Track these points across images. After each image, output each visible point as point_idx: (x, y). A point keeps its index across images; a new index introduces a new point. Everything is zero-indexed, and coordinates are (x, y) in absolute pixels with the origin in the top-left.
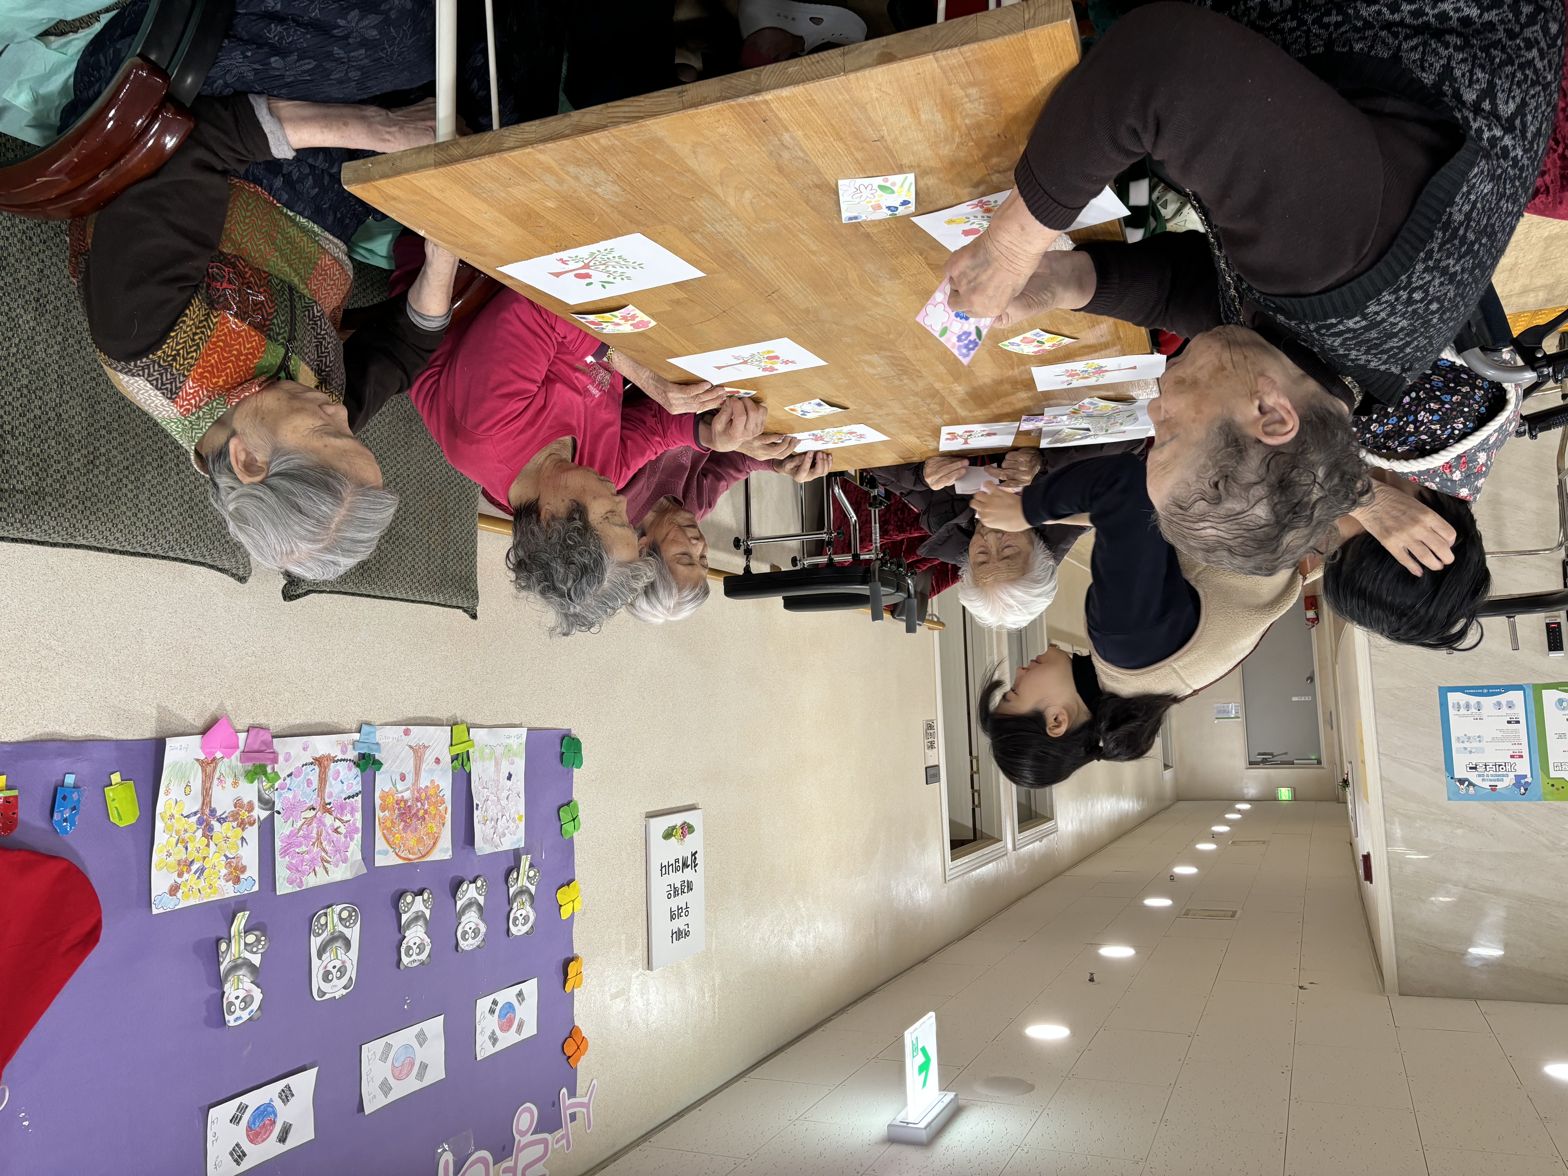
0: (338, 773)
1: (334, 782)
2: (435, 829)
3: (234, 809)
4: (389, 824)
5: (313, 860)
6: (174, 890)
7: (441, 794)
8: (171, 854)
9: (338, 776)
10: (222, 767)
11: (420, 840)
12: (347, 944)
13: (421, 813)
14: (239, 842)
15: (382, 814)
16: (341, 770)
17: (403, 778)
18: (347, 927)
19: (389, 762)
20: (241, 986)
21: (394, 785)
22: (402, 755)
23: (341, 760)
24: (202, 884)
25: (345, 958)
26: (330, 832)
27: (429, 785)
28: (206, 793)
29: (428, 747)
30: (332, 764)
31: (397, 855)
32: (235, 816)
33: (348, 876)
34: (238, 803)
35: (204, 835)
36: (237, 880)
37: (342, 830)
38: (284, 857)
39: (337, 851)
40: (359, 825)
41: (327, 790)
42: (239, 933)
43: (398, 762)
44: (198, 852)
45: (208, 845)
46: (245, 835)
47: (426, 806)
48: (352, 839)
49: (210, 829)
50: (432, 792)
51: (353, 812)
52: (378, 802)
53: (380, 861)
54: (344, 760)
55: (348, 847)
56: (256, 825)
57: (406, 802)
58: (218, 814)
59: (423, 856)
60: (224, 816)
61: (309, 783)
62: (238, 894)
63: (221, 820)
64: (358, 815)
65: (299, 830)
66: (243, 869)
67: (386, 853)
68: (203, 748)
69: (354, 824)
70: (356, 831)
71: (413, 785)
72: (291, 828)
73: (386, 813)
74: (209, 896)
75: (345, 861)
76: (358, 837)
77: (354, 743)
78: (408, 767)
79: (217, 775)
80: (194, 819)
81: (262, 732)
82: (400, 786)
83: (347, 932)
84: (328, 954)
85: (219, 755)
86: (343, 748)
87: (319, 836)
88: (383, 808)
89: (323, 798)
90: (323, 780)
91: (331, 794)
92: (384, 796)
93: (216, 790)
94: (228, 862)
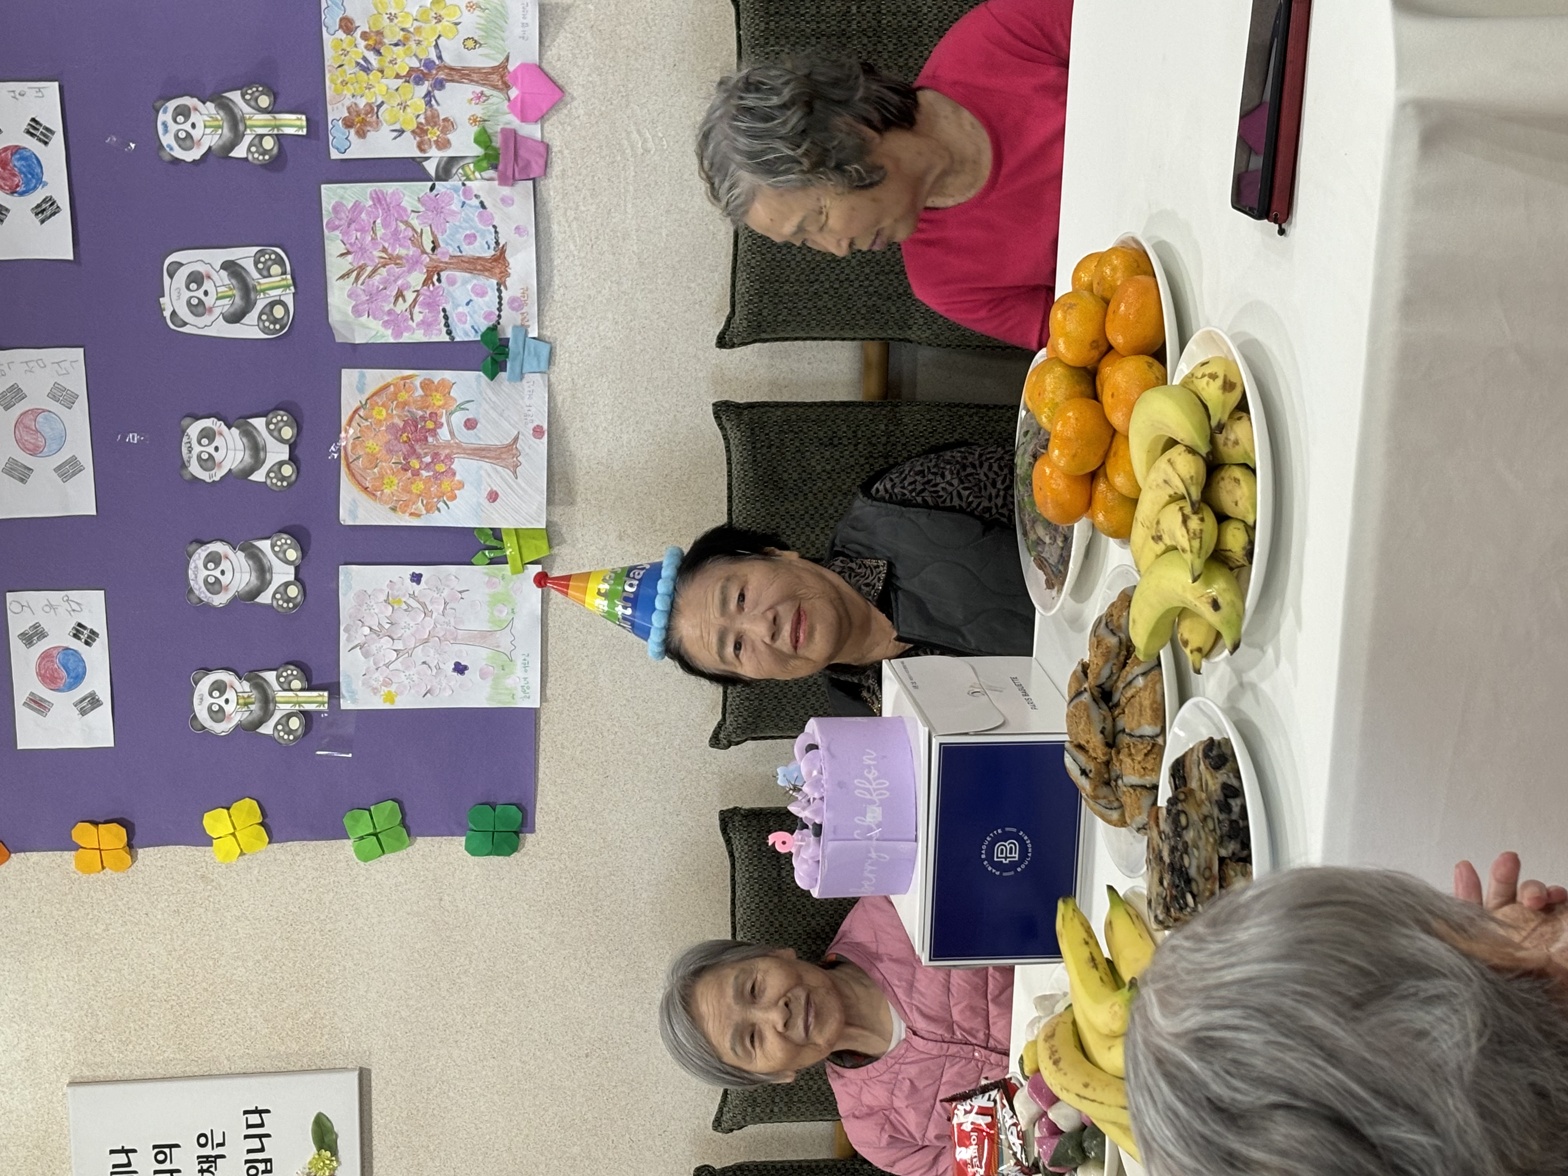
0: (482, 294)
1: (469, 287)
2: (387, 491)
3: (442, 117)
4: (403, 396)
5: (363, 250)
6: (347, 25)
7: (441, 505)
8: (391, 20)
9: (477, 295)
10: (497, 99)
11: (374, 461)
12: (235, 318)
13: (415, 464)
14: (397, 127)
15: (417, 382)
16: (487, 299)
17: (470, 424)
18: (260, 317)
19: (494, 399)
20: (208, 131)
21: (460, 408)
22: (506, 425)
23: (500, 298)
24: (349, 69)
25: (217, 312)
26: (400, 282)
27: (458, 477)
28: (463, 74)
29: (515, 473)
30: (495, 282)
31: (356, 412)
32: (432, 119)
33: (334, 317)
34: (448, 125)
35: (412, 70)
36: (348, 124)
37: (401, 307)
38: (372, 198)
39: (373, 296)
40: (406, 338)
41: (459, 275)
42: (278, 127)
43: (494, 414)
44: (391, 62)
45: (398, 76)
46: (408, 135)
47: (424, 473)
48: (386, 324)
49: (419, 81)
50: (446, 485)
51: (426, 325)
52: (438, 376)
53: (349, 377)
54: (500, 304)
55: (375, 318)
56: (417, 154)
57: (434, 432)
58: (436, 93)
59: (348, 466)
60: (433, 102)
61: (471, 238)
62: (330, 126)
63: (429, 96)
64: (419, 336)
65: (407, 224)
66: (361, 134)
67: (361, 390)
68: (524, 67)
69: (408, 329)
70: (398, 333)
71: (459, 445)
72: (409, 209)
73: (420, 392)
74: (332, 81)
75: (357, 311)
76: (388, 337)
77: (523, 329)
78: (486, 436)
79: (487, 91)
80: (433, 56)
81: (542, 162)
82: (458, 419)
83: (252, 317)
84: (227, 281)
85: (514, 93)
86: (518, 304)
87: (395, 260)
88: (426, 385)
89: (448, 266)
90: (473, 265)
91: (452, 282)
92: (445, 388)
93: (468, 90)
94: (374, 109)
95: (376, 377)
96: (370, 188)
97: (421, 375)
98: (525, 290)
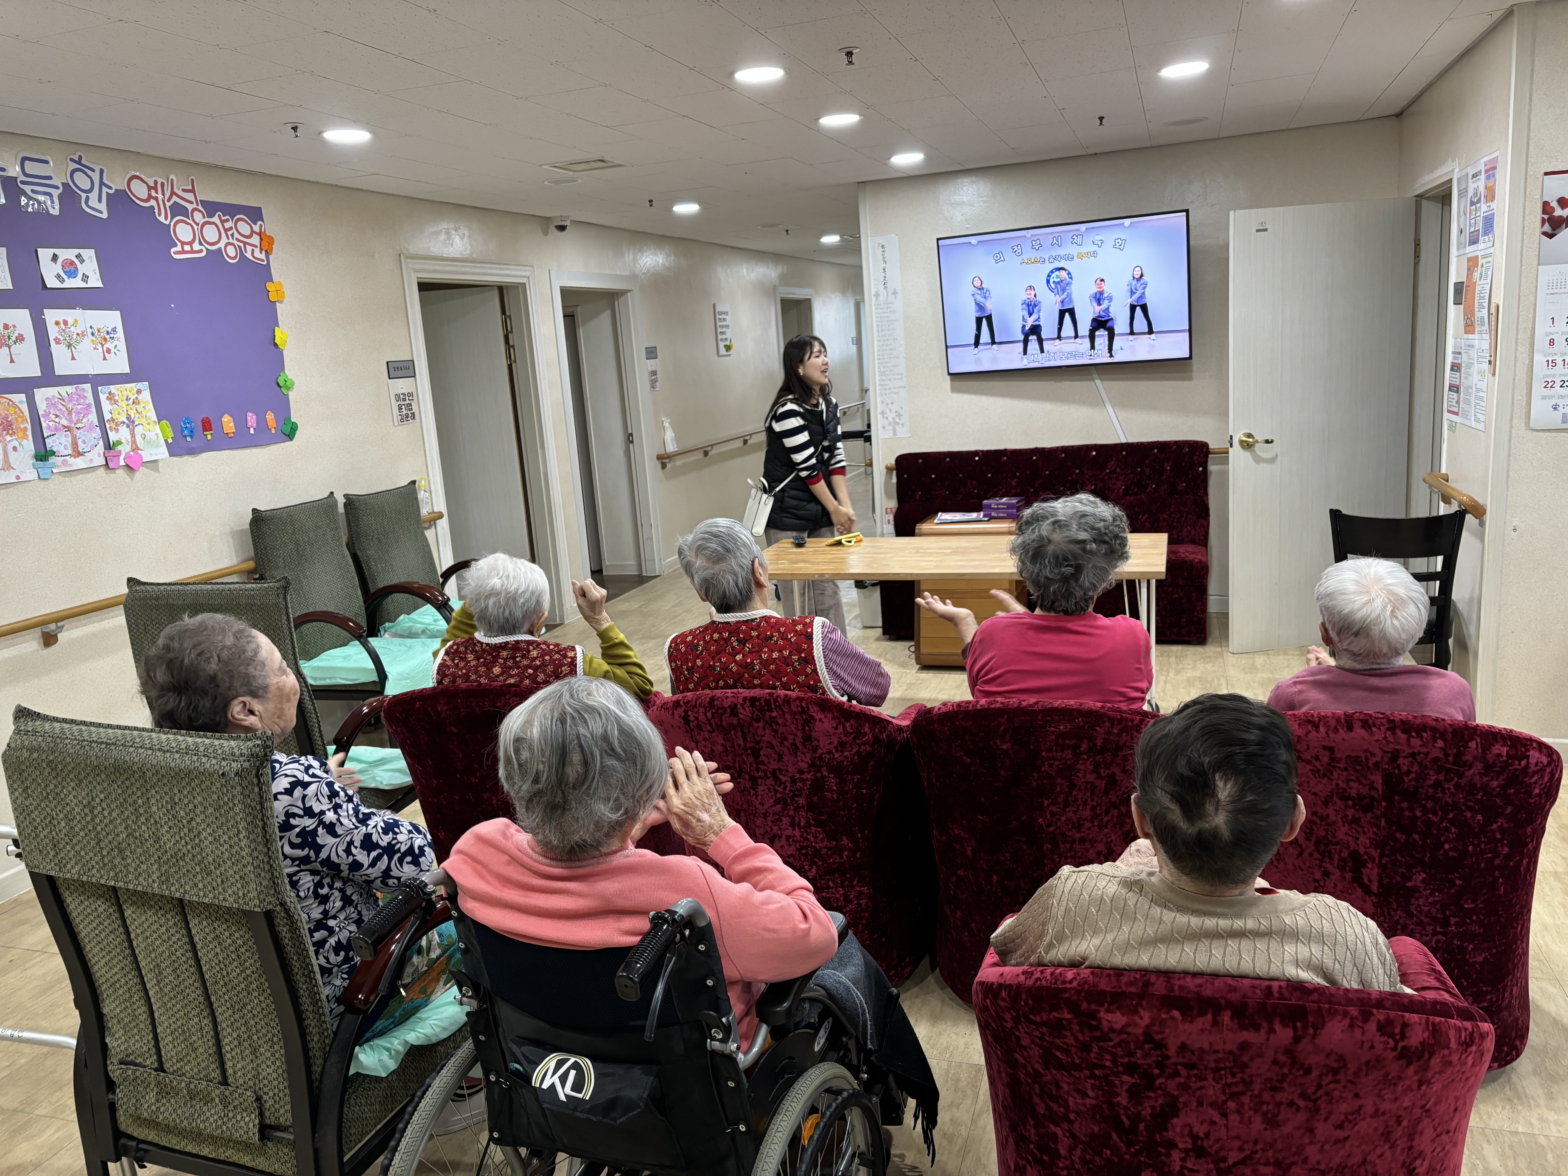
0: (66, 448)
1: (66, 443)
3: (119, 428)
4: (20, 420)
5: (71, 401)
6: (139, 392)
8: (144, 407)
10: (129, 447)
14: (113, 411)
15: (26, 425)
16: (64, 450)
17: (15, 449)
19: (26, 458)
21: (20, 444)
22: (18, 464)
23: (65, 456)
24: (125, 393)
26: (62, 416)
28: (133, 435)
30: (71, 453)
31: (11, 400)
32: (117, 425)
33: (44, 390)
34: (117, 430)
35: (130, 416)
36: (110, 393)
37: (53, 417)
38: (89, 403)
39: (54, 405)
40: (42, 419)
41: (70, 439)
43: (20, 458)
44: (131, 408)
45: (127, 411)
46: (111, 415)
48: (45, 411)
49: (128, 418)
51: (49, 427)
52: (29, 433)
53: (23, 397)
54: (63, 456)
55: (46, 406)
56: (106, 419)
57: (8, 434)
58: (125, 425)
60: (123, 424)
61: (84, 442)
62: (107, 387)
63: (124, 422)
64: (44, 425)
65: (83, 417)
66: (107, 398)
67: (21, 402)
68: (140, 457)
69: (45, 420)
70: (43, 416)
71: (6, 444)
72: (88, 418)
73: (22, 426)
74: (121, 387)
75: (48, 399)
76: (41, 412)
77: (55, 466)
78: (12, 455)
79: (130, 444)
80: (136, 423)
81: (113, 467)
82: (16, 443)
85: (132, 454)
86: (65, 463)
87: (70, 413)
88: (25, 429)
89: (72, 434)
90: (75, 444)
91: (66, 436)
92: (25, 437)
93: (129, 437)
94: (116, 402)
95: (25, 408)
96: (92, 402)
97: (29, 427)
98: (71, 465)
